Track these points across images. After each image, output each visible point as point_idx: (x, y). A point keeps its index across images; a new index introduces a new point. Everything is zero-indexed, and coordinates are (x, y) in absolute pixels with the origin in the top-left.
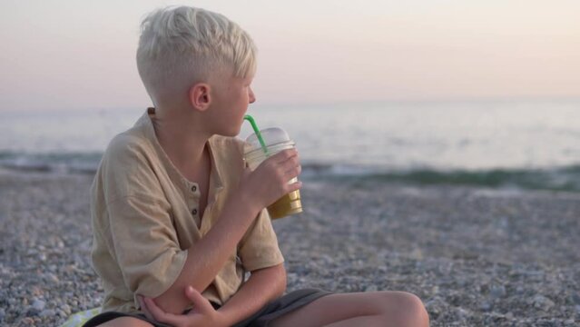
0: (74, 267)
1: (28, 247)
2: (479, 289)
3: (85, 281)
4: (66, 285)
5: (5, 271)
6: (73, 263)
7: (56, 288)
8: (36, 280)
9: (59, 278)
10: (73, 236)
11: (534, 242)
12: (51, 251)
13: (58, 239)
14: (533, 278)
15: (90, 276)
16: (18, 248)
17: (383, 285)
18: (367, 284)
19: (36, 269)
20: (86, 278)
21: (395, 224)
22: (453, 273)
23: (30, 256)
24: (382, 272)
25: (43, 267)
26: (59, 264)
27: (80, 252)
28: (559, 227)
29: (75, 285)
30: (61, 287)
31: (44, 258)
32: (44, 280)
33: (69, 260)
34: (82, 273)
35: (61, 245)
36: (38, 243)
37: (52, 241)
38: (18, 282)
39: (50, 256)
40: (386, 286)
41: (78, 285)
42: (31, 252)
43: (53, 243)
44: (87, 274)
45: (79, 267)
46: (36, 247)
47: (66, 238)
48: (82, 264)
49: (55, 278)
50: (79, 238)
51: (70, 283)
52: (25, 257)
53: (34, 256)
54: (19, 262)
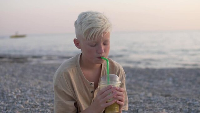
0: (28, 101)
1: (8, 93)
2: (179, 110)
3: (34, 107)
4: (28, 110)
5: (2, 103)
6: (27, 100)
7: (24, 111)
8: (15, 107)
9: (24, 106)
10: (23, 88)
11: (184, 87)
12: (17, 94)
13: (18, 89)
14: (196, 105)
15: (35, 105)
16: (4, 93)
17: (144, 109)
18: (138, 108)
19: (14, 102)
20: (34, 106)
21: (133, 80)
22: (166, 103)
23: (10, 97)
24: (141, 103)
25: (16, 101)
26: (22, 100)
27: (28, 95)
28: (190, 81)
29: (31, 109)
30: (26, 110)
31: (15, 97)
32: (18, 107)
33: (25, 98)
34: (32, 104)
35: (20, 91)
36: (11, 91)
37: (16, 90)
38: (9, 108)
39: (17, 97)
40: (145, 109)
41: (32, 109)
42: (9, 95)
43: (17, 91)
44: (34, 105)
45: (29, 101)
46: (11, 93)
47: (21, 88)
48: (30, 100)
49: (22, 106)
50: (26, 89)
51: (29, 109)
52: (8, 97)
53: (12, 97)
54: (6, 99)
